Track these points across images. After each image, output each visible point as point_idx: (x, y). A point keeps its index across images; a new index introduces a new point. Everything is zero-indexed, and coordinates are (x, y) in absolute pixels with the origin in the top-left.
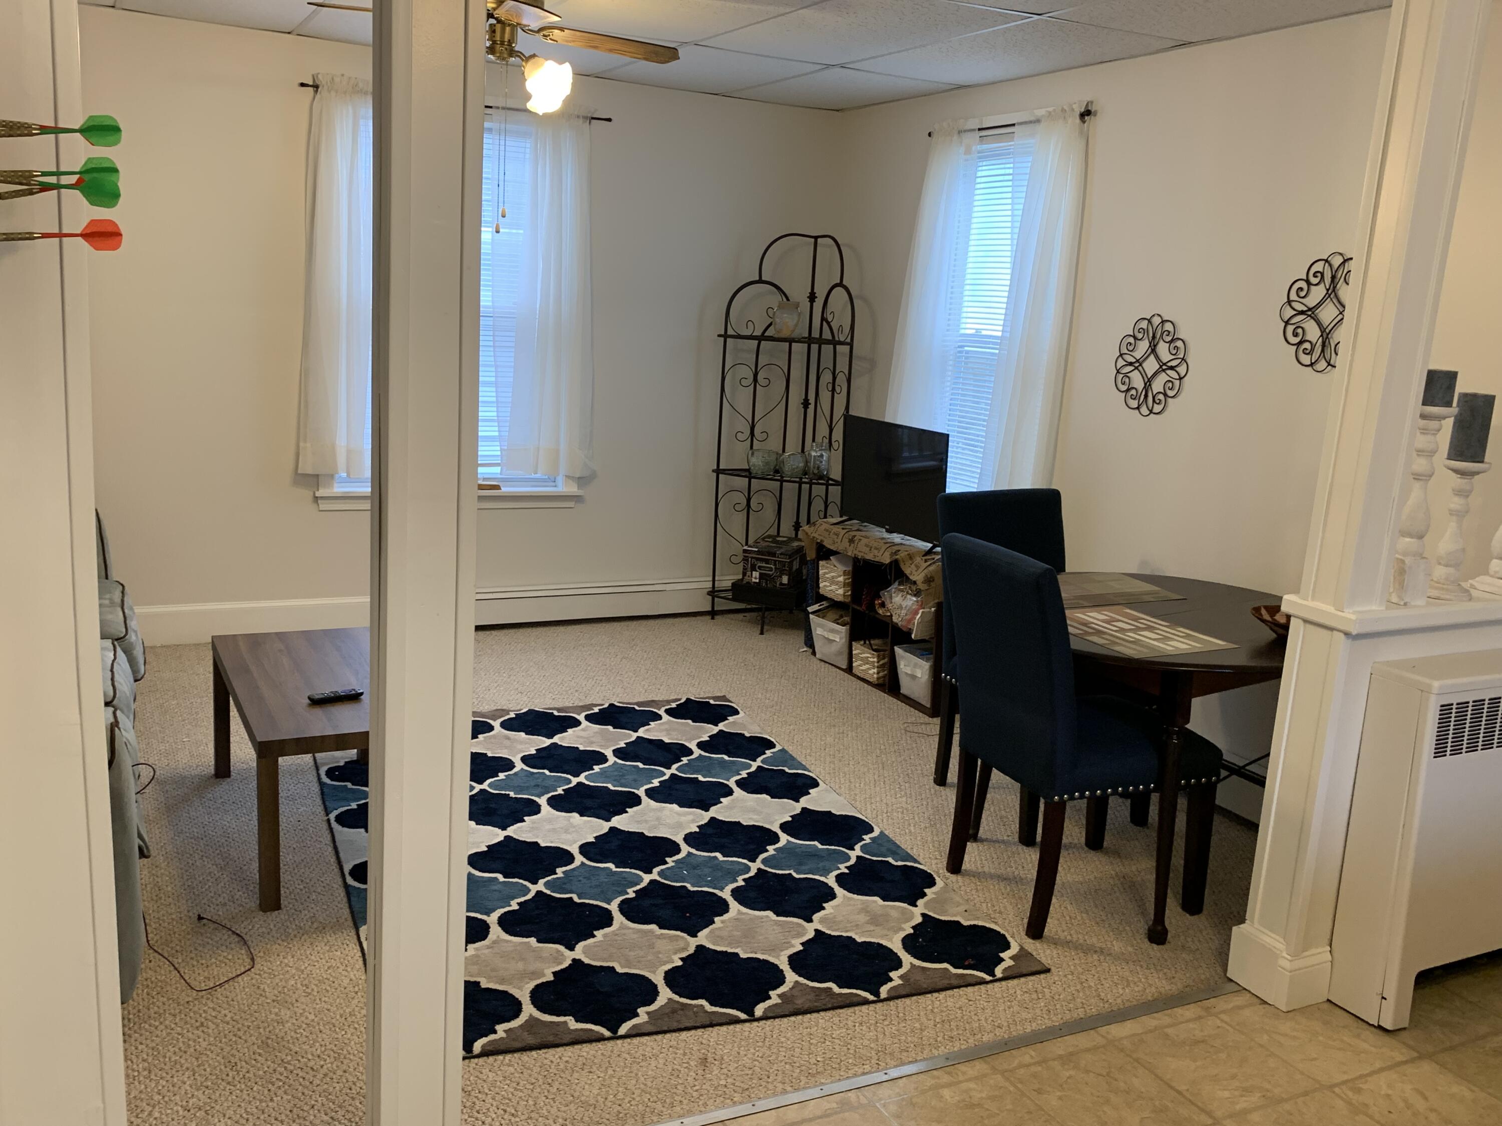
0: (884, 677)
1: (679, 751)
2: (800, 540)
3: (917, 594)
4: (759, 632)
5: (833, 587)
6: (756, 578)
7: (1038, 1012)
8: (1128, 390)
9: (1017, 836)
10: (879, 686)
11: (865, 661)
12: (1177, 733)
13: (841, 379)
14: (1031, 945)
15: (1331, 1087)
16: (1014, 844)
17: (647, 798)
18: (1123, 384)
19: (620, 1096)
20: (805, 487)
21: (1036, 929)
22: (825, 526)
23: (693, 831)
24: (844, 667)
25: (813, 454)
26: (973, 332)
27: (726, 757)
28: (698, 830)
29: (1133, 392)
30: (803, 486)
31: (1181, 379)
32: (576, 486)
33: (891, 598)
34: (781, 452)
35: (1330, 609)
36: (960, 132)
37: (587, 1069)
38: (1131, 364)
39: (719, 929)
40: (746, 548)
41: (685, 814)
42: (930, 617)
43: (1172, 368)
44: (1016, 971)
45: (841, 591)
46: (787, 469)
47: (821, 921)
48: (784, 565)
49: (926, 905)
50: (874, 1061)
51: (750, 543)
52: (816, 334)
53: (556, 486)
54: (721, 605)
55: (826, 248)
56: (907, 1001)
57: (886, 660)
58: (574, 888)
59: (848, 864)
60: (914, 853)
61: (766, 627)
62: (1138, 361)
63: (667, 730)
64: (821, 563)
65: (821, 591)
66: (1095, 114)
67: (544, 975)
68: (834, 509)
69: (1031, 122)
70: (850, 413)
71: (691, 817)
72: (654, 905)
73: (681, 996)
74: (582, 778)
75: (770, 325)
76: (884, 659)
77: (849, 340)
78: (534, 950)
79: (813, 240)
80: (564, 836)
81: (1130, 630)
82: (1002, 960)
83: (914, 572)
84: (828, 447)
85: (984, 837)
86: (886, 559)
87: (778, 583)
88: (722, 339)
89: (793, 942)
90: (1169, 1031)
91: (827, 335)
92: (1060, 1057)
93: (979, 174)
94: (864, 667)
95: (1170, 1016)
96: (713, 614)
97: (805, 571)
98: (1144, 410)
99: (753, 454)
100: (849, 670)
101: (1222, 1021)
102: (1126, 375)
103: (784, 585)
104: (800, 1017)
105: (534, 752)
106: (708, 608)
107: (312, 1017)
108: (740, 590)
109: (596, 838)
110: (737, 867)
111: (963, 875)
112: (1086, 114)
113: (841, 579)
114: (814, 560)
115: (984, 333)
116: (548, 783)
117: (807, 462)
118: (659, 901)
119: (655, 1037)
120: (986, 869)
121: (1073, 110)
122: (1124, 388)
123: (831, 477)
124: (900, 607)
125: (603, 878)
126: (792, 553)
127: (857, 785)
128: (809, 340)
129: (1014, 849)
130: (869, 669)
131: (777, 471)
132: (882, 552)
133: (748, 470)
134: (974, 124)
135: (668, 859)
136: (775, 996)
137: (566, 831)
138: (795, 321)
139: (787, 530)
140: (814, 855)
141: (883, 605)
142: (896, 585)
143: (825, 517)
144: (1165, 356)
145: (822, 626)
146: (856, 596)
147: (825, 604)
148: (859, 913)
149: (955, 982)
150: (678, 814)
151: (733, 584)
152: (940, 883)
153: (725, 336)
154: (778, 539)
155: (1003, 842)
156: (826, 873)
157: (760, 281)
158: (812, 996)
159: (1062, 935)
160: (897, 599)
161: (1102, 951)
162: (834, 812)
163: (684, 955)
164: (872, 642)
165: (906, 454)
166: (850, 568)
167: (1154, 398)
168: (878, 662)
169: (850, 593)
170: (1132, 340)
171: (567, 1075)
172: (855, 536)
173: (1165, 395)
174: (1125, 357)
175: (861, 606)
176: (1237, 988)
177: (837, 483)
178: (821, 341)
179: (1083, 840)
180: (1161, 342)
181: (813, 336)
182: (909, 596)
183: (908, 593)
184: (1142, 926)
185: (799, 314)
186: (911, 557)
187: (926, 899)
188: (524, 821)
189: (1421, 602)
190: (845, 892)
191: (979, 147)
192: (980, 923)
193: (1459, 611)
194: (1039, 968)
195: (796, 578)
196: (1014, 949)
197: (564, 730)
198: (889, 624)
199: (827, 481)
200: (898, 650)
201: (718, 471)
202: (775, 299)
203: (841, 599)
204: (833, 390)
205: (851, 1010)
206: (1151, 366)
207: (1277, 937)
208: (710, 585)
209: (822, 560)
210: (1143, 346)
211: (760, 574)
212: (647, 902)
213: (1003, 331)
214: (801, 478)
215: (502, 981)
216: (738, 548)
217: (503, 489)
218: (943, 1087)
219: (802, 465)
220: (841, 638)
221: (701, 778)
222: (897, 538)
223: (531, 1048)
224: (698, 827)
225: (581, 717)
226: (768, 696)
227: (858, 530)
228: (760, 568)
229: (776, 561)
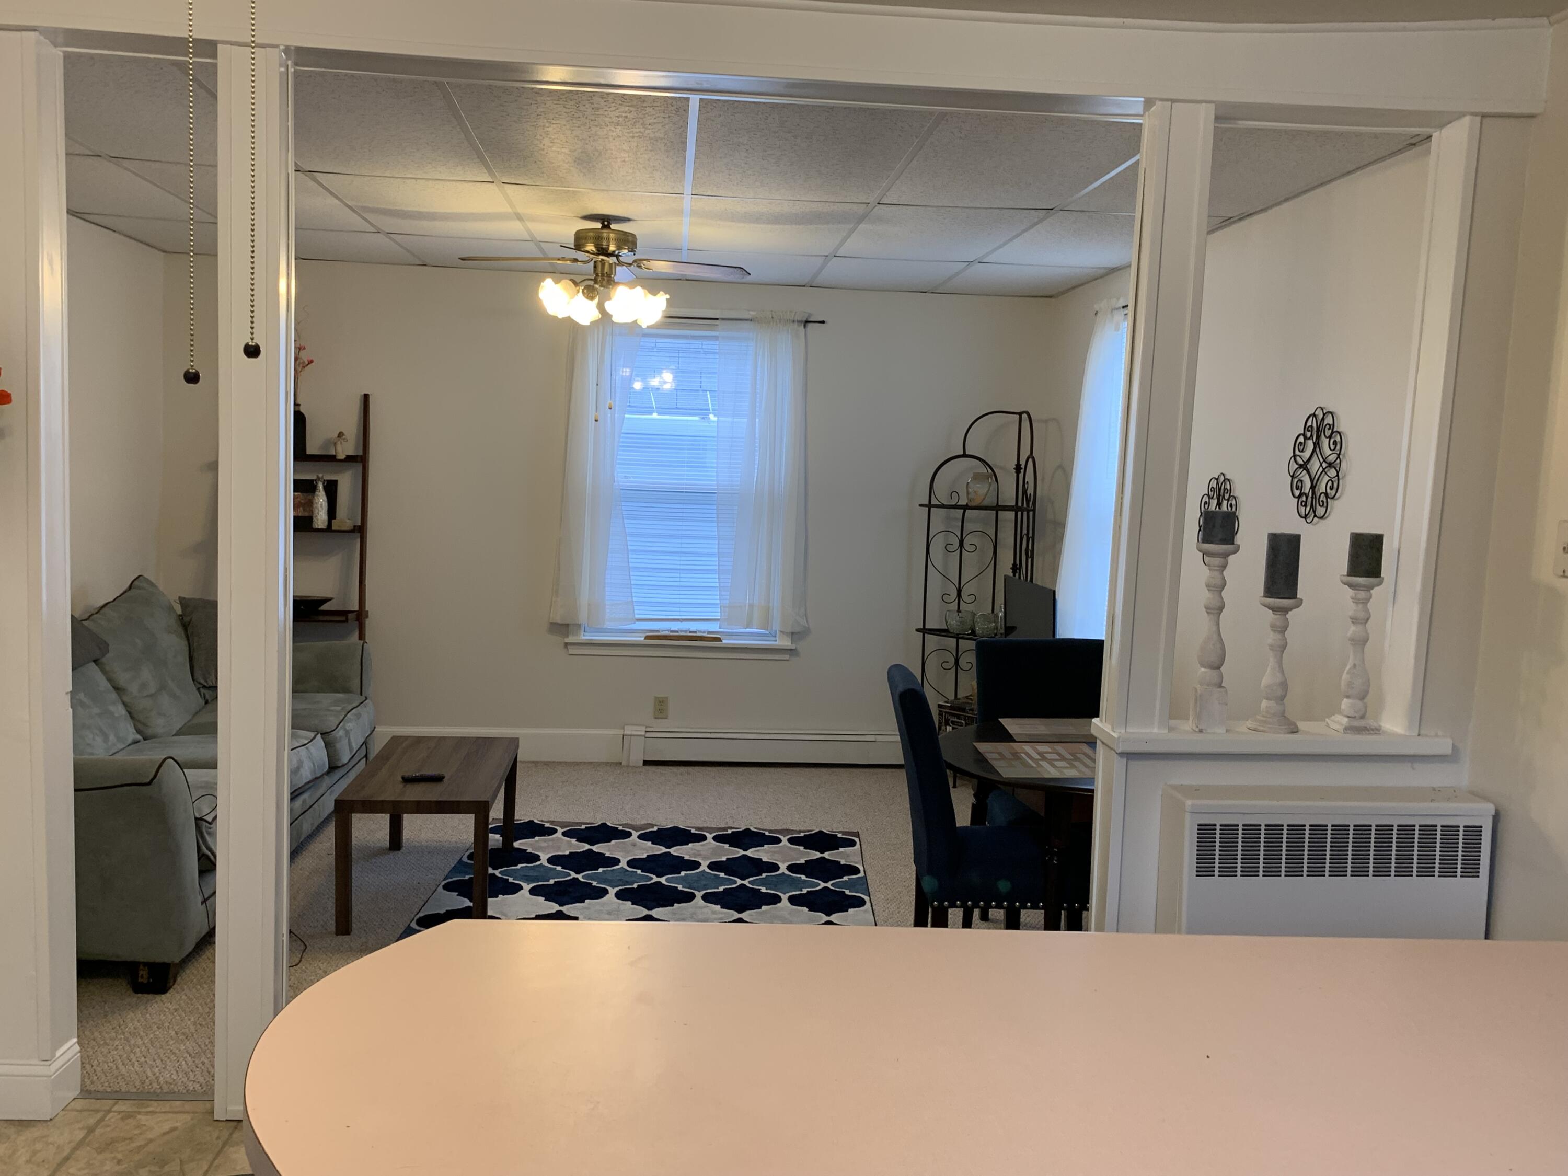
1: (767, 868)
17: (702, 900)
32: (790, 640)
36: (1112, 310)
48: (972, 719)
53: (771, 640)
74: (663, 879)
77: (1033, 507)
79: (1017, 416)
88: (927, 508)
91: (1025, 502)
99: (959, 615)
105: (646, 857)
128: (1017, 509)
131: (969, 631)
133: (948, 630)
153: (929, 506)
157: (964, 455)
181: (1020, 506)
185: (990, 484)
189: (1220, 730)
193: (1272, 742)
201: (921, 631)
202: (982, 471)
217: (724, 641)
225: (709, 835)
228: (953, 722)
229: (966, 716)
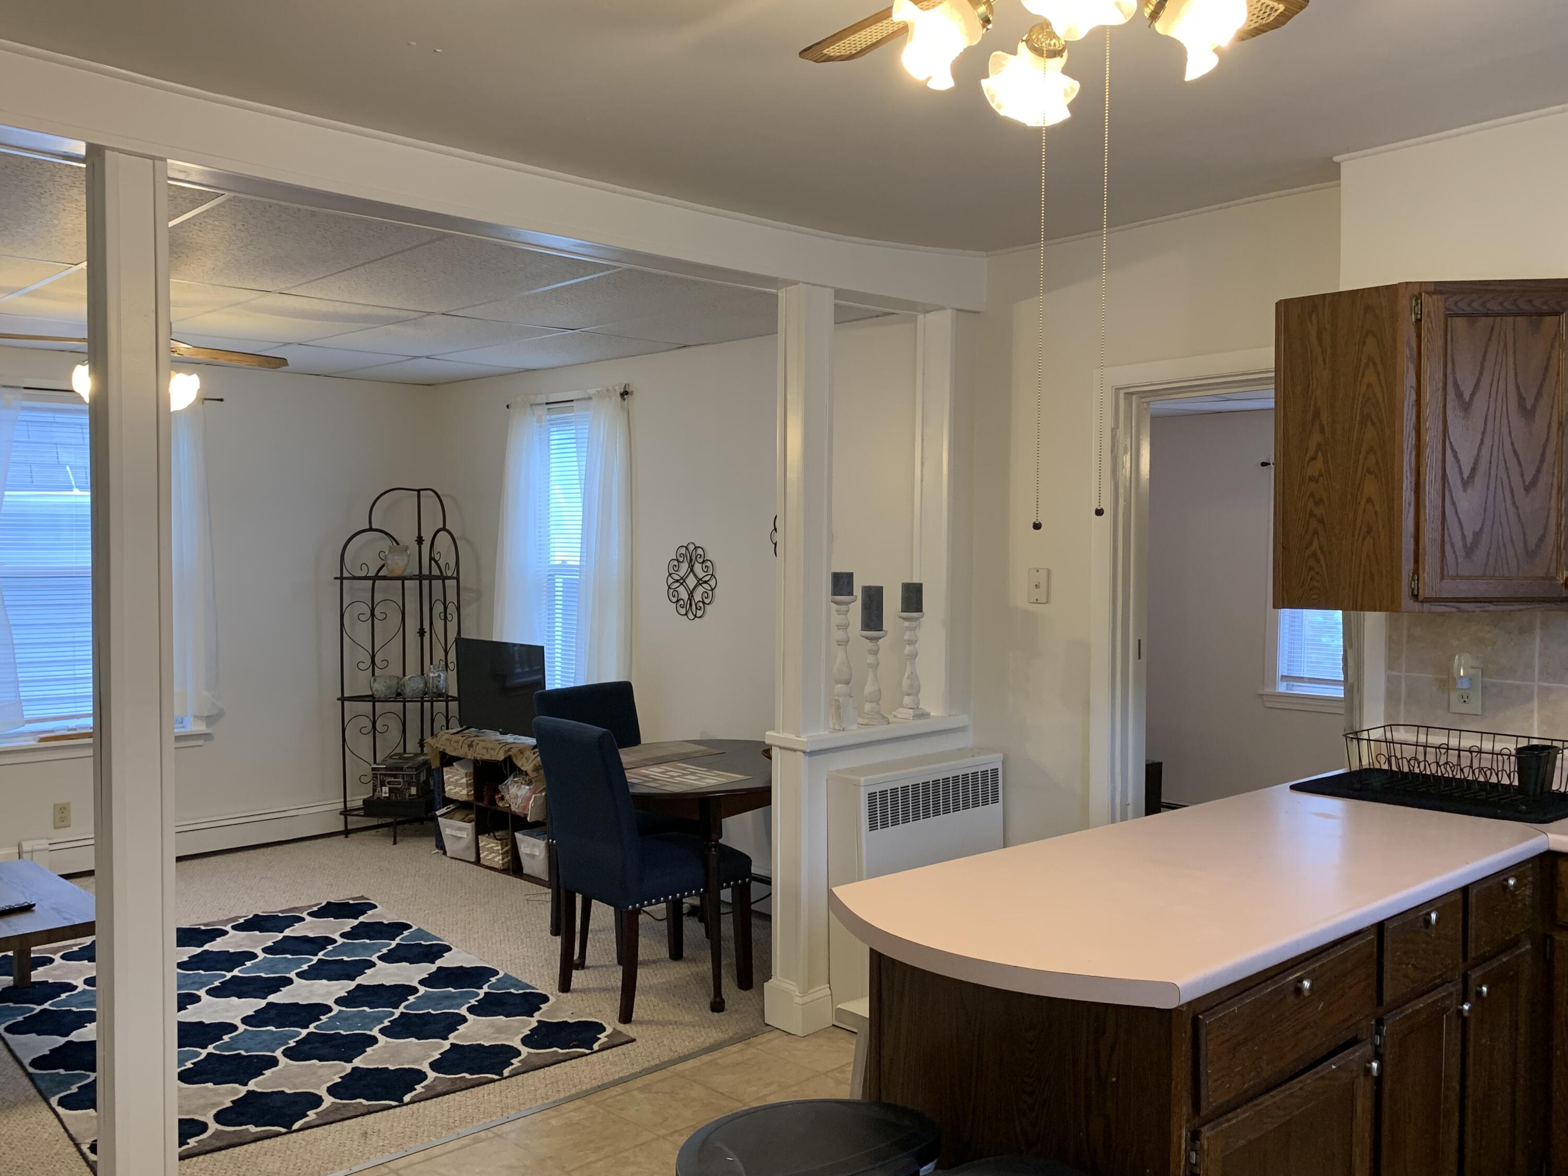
0: (508, 862)
1: (325, 941)
2: (426, 754)
3: (529, 783)
4: (392, 843)
5: (457, 789)
6: (385, 793)
7: (625, 1066)
8: (678, 601)
9: (616, 961)
10: (504, 871)
11: (491, 851)
12: (714, 846)
13: (452, 609)
14: (622, 1028)
15: (825, 1074)
16: (614, 966)
17: (298, 979)
18: (674, 597)
19: (299, 1164)
20: (427, 705)
21: (626, 1016)
22: (447, 736)
23: (342, 995)
24: (473, 860)
25: (432, 675)
26: (561, 562)
27: (368, 941)
28: (346, 994)
29: (682, 602)
30: (425, 704)
31: (712, 590)
32: (205, 725)
33: (508, 790)
34: (402, 676)
35: (793, 737)
36: (531, 405)
37: (269, 1154)
38: (677, 581)
39: (370, 1055)
40: (375, 766)
41: (332, 986)
42: (540, 802)
43: (706, 582)
44: (610, 1044)
45: (465, 792)
46: (408, 691)
47: (455, 1038)
48: (410, 776)
49: (541, 1015)
50: (499, 1114)
51: (377, 761)
52: (425, 571)
53: (184, 727)
54: (355, 822)
55: (428, 500)
56: (525, 1075)
57: (508, 847)
58: (241, 1047)
59: (478, 999)
60: (533, 984)
61: (398, 839)
62: (682, 578)
63: (310, 928)
64: (445, 769)
65: (447, 795)
66: (632, 393)
67: (224, 1104)
68: (454, 722)
69: (585, 399)
70: (462, 636)
71: (339, 987)
72: (313, 1048)
73: (341, 1099)
74: (236, 972)
75: (383, 566)
76: (507, 846)
77: (455, 575)
78: (211, 1090)
79: (416, 493)
80: (225, 1014)
81: (678, 776)
82: (599, 1039)
83: (525, 764)
84: (444, 668)
85: (590, 965)
86: (501, 757)
87: (407, 795)
88: (339, 581)
89: (433, 1053)
90: (719, 1061)
91: (435, 572)
92: (639, 1088)
93: (552, 437)
94: (490, 857)
95: (721, 1052)
96: (346, 833)
97: (432, 782)
98: (691, 616)
99: (375, 680)
100: (478, 862)
101: (758, 1049)
102: (675, 590)
103: (414, 795)
104: (441, 1098)
105: (187, 959)
106: (342, 828)
107: (21, 1161)
108: (371, 807)
109: (255, 1012)
110: (382, 1015)
111: (572, 992)
112: (624, 394)
113: (464, 781)
114: (439, 768)
115: (569, 563)
116: (204, 980)
117: (426, 683)
118: (318, 1045)
119: (323, 1127)
120: (591, 986)
121: (615, 390)
122: (675, 600)
123: (450, 694)
124: (516, 797)
125: (265, 1037)
126: (419, 766)
127: (485, 945)
128: (420, 577)
129: (614, 969)
130: (494, 857)
131: (399, 694)
132: (497, 751)
133: (372, 696)
134: (542, 399)
135: (321, 1017)
136: (419, 1088)
137: (227, 1011)
138: (405, 562)
139: (412, 746)
140: (450, 996)
141: (502, 798)
142: (511, 778)
143: (447, 728)
144: (701, 574)
145: (448, 826)
146: (478, 795)
147: (452, 807)
148: (486, 1028)
149: (561, 1058)
150: (326, 985)
151: (365, 801)
152: (552, 999)
153: (341, 578)
154: (406, 755)
155: (605, 966)
156: (459, 1006)
157: (371, 529)
158: (449, 1083)
159: (646, 1018)
160: (513, 790)
161: (676, 1023)
162: (465, 965)
163: (343, 1074)
164: (496, 834)
165: (519, 670)
166: (471, 770)
167: (696, 605)
168: (502, 849)
169: (472, 792)
170: (676, 563)
171: (253, 1159)
172: (473, 741)
173: (704, 603)
174: (674, 576)
175: (483, 802)
176: (772, 1028)
177: (454, 699)
178: (431, 578)
179: (668, 955)
180: (697, 563)
181: (423, 573)
182: (523, 786)
183: (522, 783)
184: (707, 1002)
185: (409, 556)
186: (521, 752)
187: (541, 1011)
188: (187, 1009)
189: (854, 727)
190: (475, 1017)
191: (548, 417)
192: (584, 1019)
193: (879, 731)
194: (626, 1040)
195: (425, 790)
196: (609, 1030)
197: (213, 939)
198: (508, 814)
199: (447, 699)
200: (518, 835)
201: (343, 699)
202: (387, 543)
203: (465, 798)
204: (446, 618)
205: (481, 1088)
206: (691, 581)
207: (791, 982)
208: (342, 806)
209: (446, 766)
210: (685, 567)
211: (390, 789)
212: (306, 1047)
213: (580, 561)
214: (422, 698)
215: (188, 1113)
216: (367, 770)
218: (549, 1118)
219: (421, 686)
220: (467, 835)
221: (345, 959)
222: (510, 738)
223: (220, 1149)
224: (347, 992)
225: (228, 928)
226: (403, 891)
227: (475, 736)
228: (389, 783)
229: (403, 775)
